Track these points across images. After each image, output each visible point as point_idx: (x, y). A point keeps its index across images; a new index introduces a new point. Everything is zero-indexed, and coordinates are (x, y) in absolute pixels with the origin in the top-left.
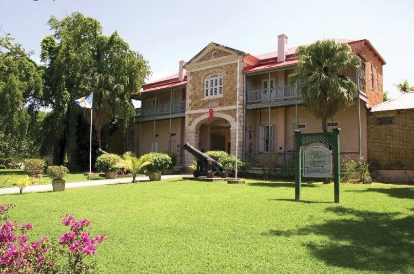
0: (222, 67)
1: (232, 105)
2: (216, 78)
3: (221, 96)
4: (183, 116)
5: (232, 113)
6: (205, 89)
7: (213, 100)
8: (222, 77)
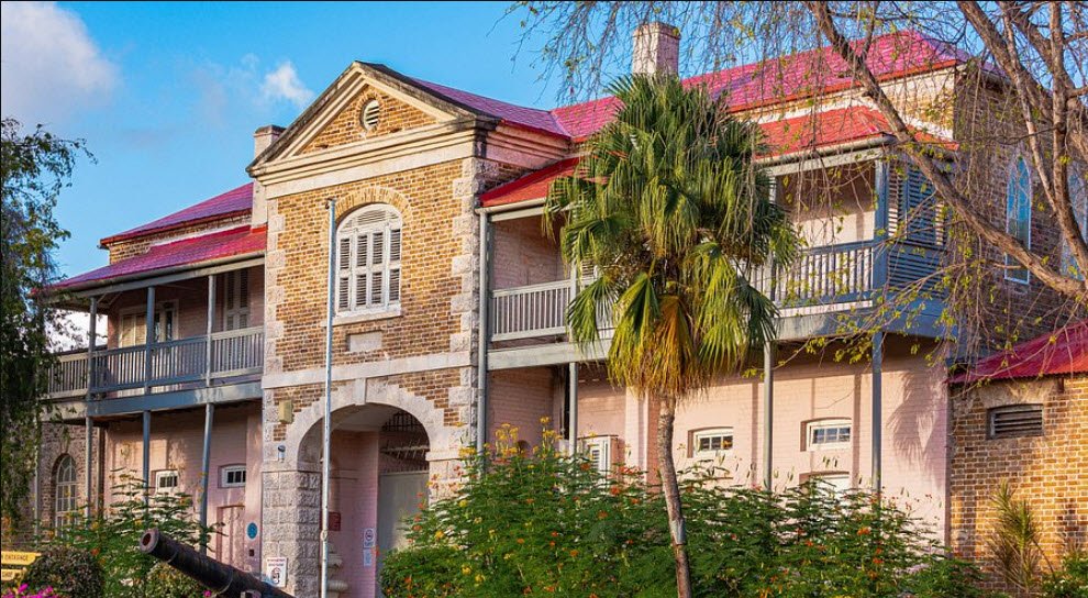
0: (397, 179)
1: (436, 349)
2: (378, 226)
3: (396, 308)
4: (254, 395)
5: (433, 386)
6: (340, 274)
7: (368, 327)
8: (398, 225)
